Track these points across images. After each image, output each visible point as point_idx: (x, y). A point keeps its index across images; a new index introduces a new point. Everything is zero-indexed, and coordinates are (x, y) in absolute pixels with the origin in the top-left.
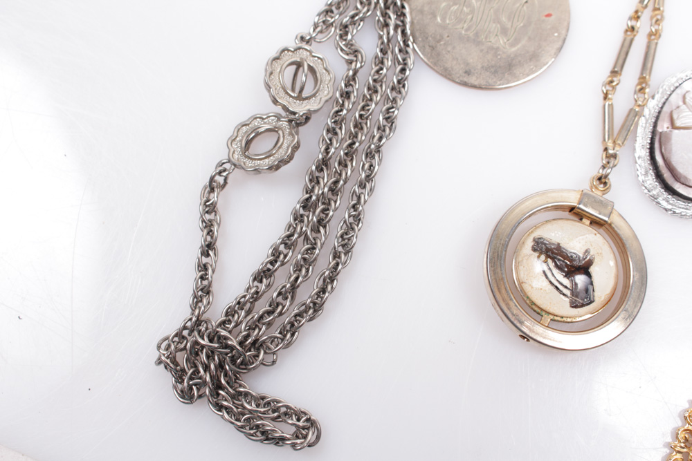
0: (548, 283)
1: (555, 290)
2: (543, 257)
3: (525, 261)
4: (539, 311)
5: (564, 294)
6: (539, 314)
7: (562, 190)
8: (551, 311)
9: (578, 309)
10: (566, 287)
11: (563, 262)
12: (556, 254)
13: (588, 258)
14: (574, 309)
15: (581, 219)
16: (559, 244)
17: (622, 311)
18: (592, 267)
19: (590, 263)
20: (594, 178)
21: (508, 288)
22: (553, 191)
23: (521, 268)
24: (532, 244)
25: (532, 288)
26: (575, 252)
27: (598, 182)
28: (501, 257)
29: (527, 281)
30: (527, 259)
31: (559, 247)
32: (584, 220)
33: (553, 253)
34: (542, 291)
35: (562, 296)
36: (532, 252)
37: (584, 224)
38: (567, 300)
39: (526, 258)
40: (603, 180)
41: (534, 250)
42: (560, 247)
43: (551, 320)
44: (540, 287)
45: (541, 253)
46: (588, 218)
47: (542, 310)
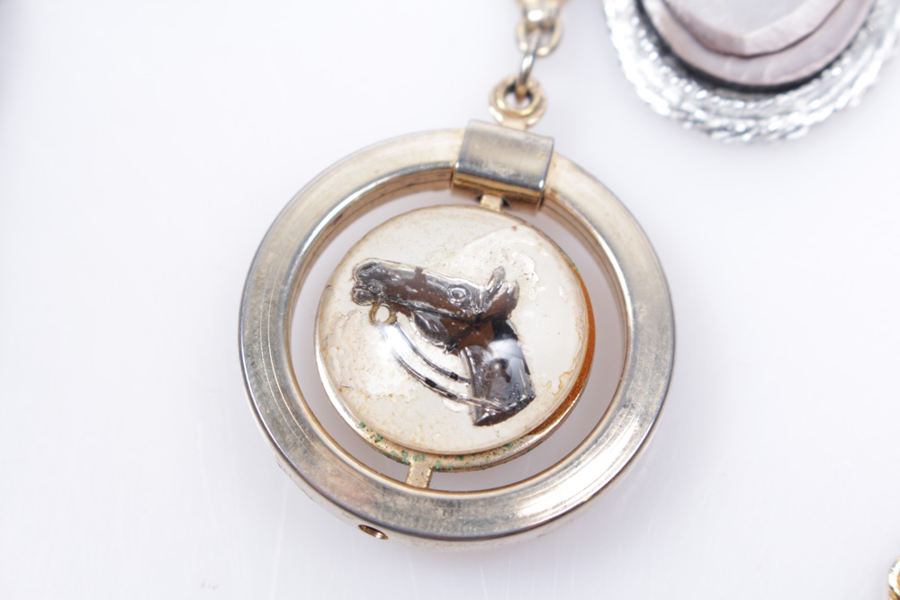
0: (407, 376)
1: (427, 391)
2: (383, 313)
3: (339, 331)
4: (398, 453)
5: (451, 396)
6: (400, 461)
7: (413, 136)
8: (427, 445)
9: (497, 426)
10: (454, 377)
11: (436, 313)
12: (415, 297)
13: (501, 292)
14: (485, 429)
15: (479, 199)
16: (419, 270)
17: (618, 409)
18: (513, 312)
19: (509, 303)
20: (496, 90)
21: (304, 411)
22: (389, 143)
23: (333, 351)
24: (352, 284)
25: (369, 397)
26: (463, 281)
27: (511, 98)
28: (274, 335)
29: (351, 384)
30: (344, 327)
31: (419, 278)
32: (485, 199)
33: (406, 296)
34: (394, 400)
35: (447, 401)
36: (354, 306)
37: (487, 209)
38: (463, 408)
39: (341, 324)
40: (521, 90)
41: (360, 299)
42: (424, 277)
43: (434, 469)
44: (387, 392)
45: (376, 305)
46: (492, 192)
47: (405, 449)
